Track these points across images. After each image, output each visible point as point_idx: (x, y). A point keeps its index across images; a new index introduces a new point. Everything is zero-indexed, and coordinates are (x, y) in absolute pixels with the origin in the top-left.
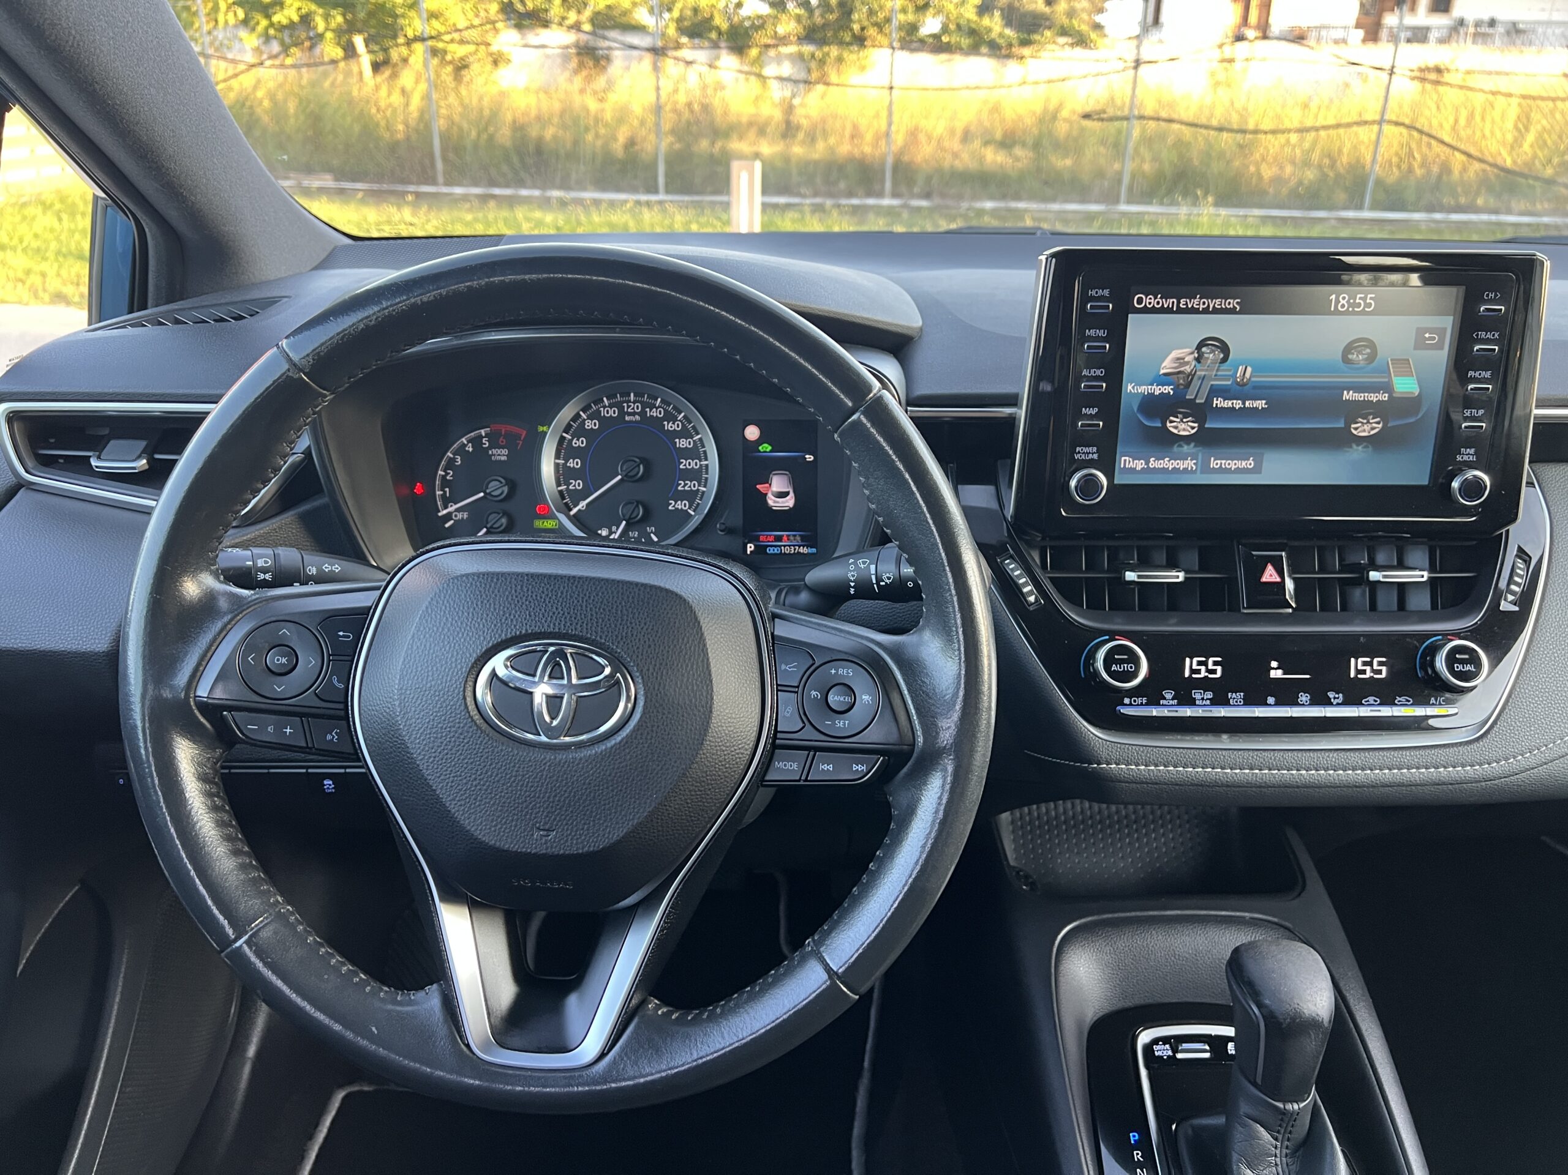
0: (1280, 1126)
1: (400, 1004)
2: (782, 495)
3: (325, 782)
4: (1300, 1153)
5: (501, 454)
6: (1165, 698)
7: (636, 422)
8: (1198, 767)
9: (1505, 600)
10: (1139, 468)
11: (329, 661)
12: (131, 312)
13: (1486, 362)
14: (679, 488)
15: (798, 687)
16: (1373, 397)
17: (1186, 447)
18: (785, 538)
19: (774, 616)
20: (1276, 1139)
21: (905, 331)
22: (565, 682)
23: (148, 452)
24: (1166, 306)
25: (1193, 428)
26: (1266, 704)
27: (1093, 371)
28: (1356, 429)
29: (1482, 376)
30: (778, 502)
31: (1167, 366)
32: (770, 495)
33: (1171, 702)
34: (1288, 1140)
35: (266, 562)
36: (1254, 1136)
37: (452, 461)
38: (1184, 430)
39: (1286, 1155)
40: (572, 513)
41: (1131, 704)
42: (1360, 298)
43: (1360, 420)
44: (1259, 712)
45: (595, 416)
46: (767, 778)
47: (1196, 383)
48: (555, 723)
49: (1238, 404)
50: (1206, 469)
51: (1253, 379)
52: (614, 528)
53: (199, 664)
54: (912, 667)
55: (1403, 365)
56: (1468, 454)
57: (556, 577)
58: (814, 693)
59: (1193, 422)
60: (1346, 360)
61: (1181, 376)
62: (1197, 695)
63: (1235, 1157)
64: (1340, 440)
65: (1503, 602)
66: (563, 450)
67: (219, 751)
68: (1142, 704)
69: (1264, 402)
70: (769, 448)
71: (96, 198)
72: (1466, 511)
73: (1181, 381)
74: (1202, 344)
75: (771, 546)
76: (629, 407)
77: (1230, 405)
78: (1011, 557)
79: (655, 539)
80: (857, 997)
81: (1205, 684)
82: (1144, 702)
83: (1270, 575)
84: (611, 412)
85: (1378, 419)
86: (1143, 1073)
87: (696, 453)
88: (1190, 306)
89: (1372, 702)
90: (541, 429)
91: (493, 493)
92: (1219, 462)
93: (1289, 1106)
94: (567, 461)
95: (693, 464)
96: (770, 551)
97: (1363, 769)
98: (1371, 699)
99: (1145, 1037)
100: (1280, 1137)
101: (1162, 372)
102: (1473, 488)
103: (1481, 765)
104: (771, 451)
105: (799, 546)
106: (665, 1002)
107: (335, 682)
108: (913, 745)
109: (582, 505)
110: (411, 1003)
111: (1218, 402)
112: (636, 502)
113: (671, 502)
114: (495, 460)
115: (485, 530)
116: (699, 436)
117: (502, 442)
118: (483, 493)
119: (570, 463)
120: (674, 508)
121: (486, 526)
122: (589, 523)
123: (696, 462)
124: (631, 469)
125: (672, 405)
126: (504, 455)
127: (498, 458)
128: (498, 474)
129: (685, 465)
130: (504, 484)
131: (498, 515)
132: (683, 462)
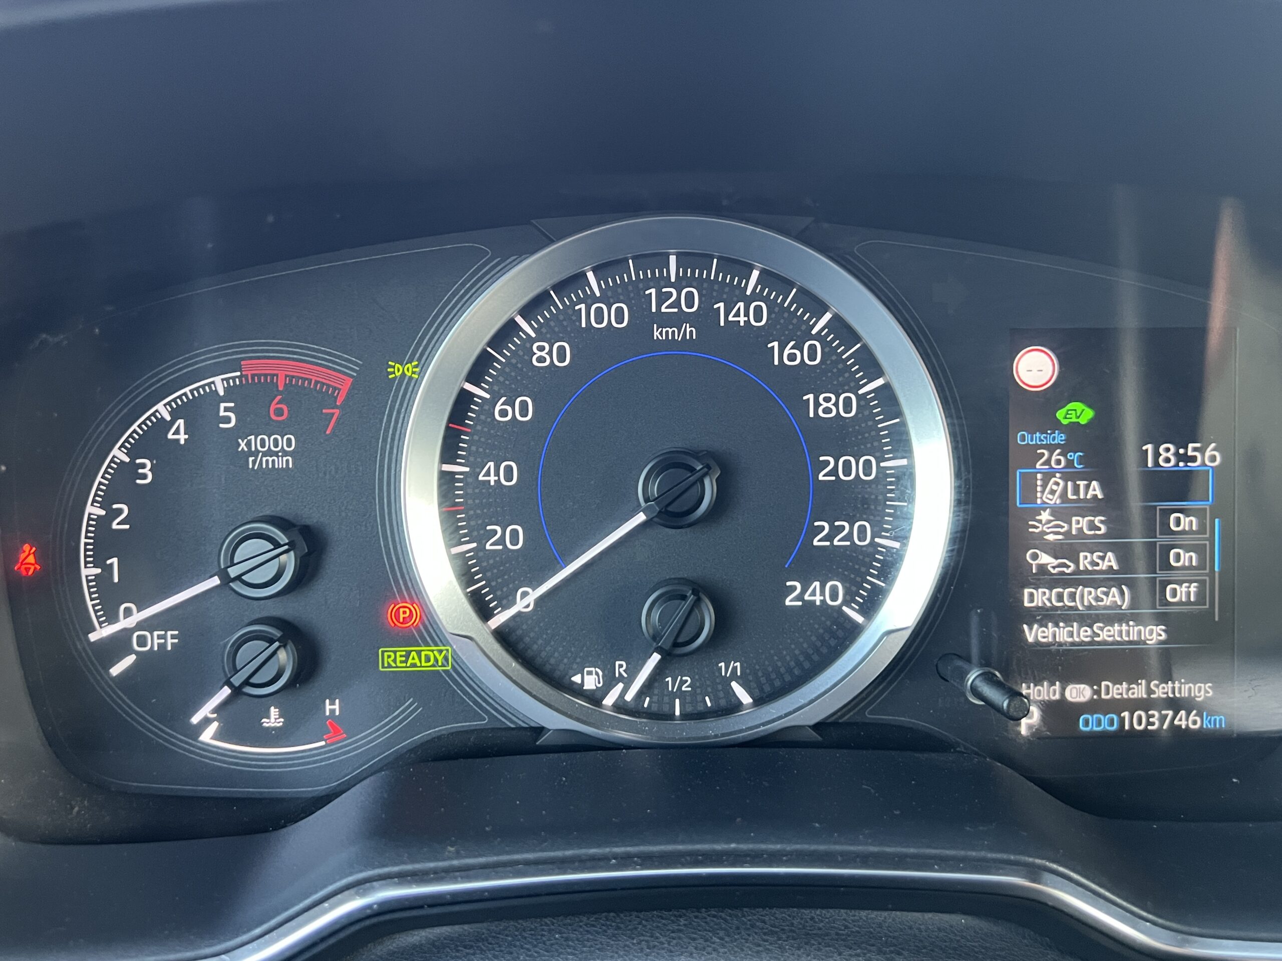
5: (274, 452)
7: (686, 343)
14: (815, 541)
37: (129, 471)
45: (561, 328)
52: (621, 667)
66: (464, 433)
76: (662, 298)
79: (745, 698)
84: (609, 316)
90: (397, 370)
91: (253, 576)
94: (477, 467)
109: (527, 600)
112: (692, 596)
113: (788, 584)
114: (256, 467)
115: (226, 691)
116: (880, 382)
117: (279, 412)
118: (216, 577)
119: (488, 474)
120: (800, 603)
121: (231, 680)
122: (543, 654)
123: (868, 463)
124: (678, 493)
125: (795, 290)
126: (286, 453)
127: (267, 461)
128: (266, 516)
129: (834, 472)
130: (286, 547)
131: (268, 645)
132: (828, 463)
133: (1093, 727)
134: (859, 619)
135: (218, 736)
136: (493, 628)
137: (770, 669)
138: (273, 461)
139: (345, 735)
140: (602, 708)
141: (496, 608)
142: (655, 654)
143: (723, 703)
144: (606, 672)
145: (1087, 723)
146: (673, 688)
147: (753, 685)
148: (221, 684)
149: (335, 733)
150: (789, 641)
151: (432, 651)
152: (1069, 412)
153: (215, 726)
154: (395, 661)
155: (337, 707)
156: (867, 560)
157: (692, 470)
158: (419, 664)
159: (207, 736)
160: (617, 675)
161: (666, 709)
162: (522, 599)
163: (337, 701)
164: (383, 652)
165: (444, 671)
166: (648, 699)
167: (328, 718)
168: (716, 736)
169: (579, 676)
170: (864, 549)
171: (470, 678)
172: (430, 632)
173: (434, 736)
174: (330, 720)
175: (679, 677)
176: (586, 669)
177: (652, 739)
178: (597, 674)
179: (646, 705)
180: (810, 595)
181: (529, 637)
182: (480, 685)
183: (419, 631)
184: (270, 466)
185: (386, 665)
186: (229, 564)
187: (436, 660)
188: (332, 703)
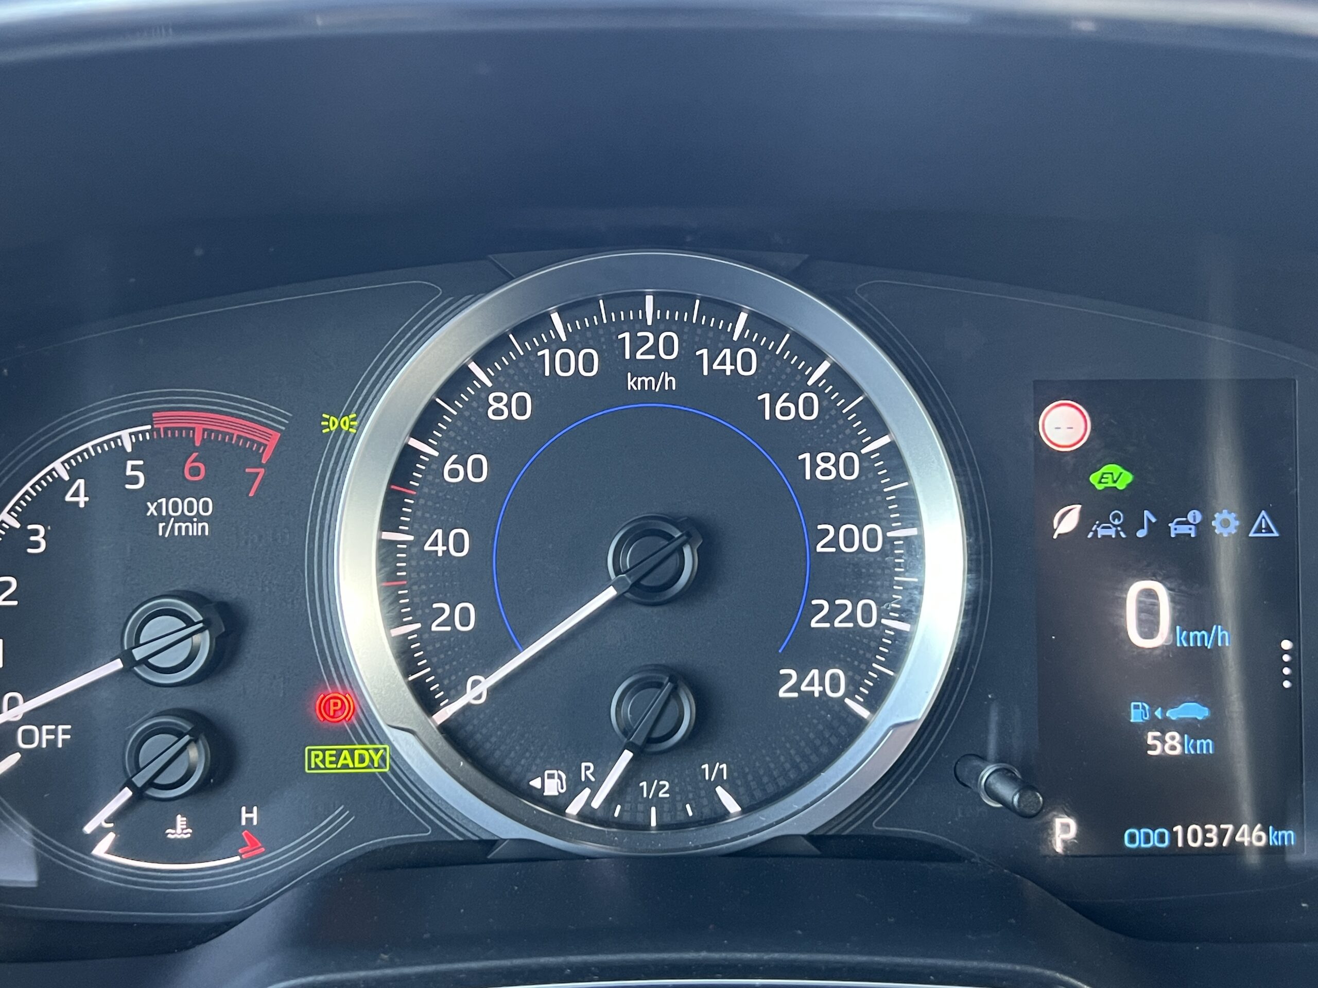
5: (189, 517)
7: (664, 394)
14: (814, 621)
37: (18, 537)
40: (441, 716)
45: (522, 376)
52: (587, 769)
70: (1124, 477)
76: (638, 342)
79: (733, 807)
84: (577, 363)
87: (871, 499)
90: (332, 423)
91: (161, 659)
109: (477, 690)
112: (669, 684)
113: (782, 672)
114: (167, 535)
115: (127, 793)
116: (885, 440)
117: (195, 471)
118: (119, 660)
119: (435, 543)
120: (795, 695)
121: (133, 779)
122: (497, 754)
123: (872, 532)
124: (652, 565)
125: (788, 336)
126: (201, 519)
127: (180, 528)
128: (178, 591)
129: (834, 542)
130: (201, 625)
131: (177, 739)
132: (827, 532)
133: (1139, 843)
134: (864, 713)
135: (115, 849)
136: (439, 723)
137: (761, 772)
138: (187, 527)
139: (263, 849)
140: (565, 816)
141: (442, 699)
142: (626, 751)
143: (707, 812)
144: (571, 775)
145: (1132, 838)
146: (648, 794)
147: (742, 790)
148: (121, 785)
149: (252, 846)
150: (783, 739)
151: (367, 750)
152: (1105, 476)
153: (111, 836)
154: (323, 761)
155: (254, 815)
156: (873, 644)
157: (670, 538)
158: (351, 765)
159: (101, 850)
160: (583, 779)
161: (640, 818)
162: (472, 687)
163: (255, 809)
164: (310, 751)
165: (380, 773)
166: (619, 807)
167: (244, 828)
168: (697, 848)
169: (539, 779)
170: (870, 630)
171: (411, 782)
172: (365, 727)
173: (368, 850)
174: (246, 831)
175: (656, 781)
176: (547, 772)
177: (621, 851)
178: (560, 777)
179: (616, 815)
180: (807, 686)
181: (481, 734)
182: (422, 790)
183: (353, 727)
184: (183, 534)
185: (313, 766)
186: (134, 645)
187: (372, 760)
188: (249, 811)
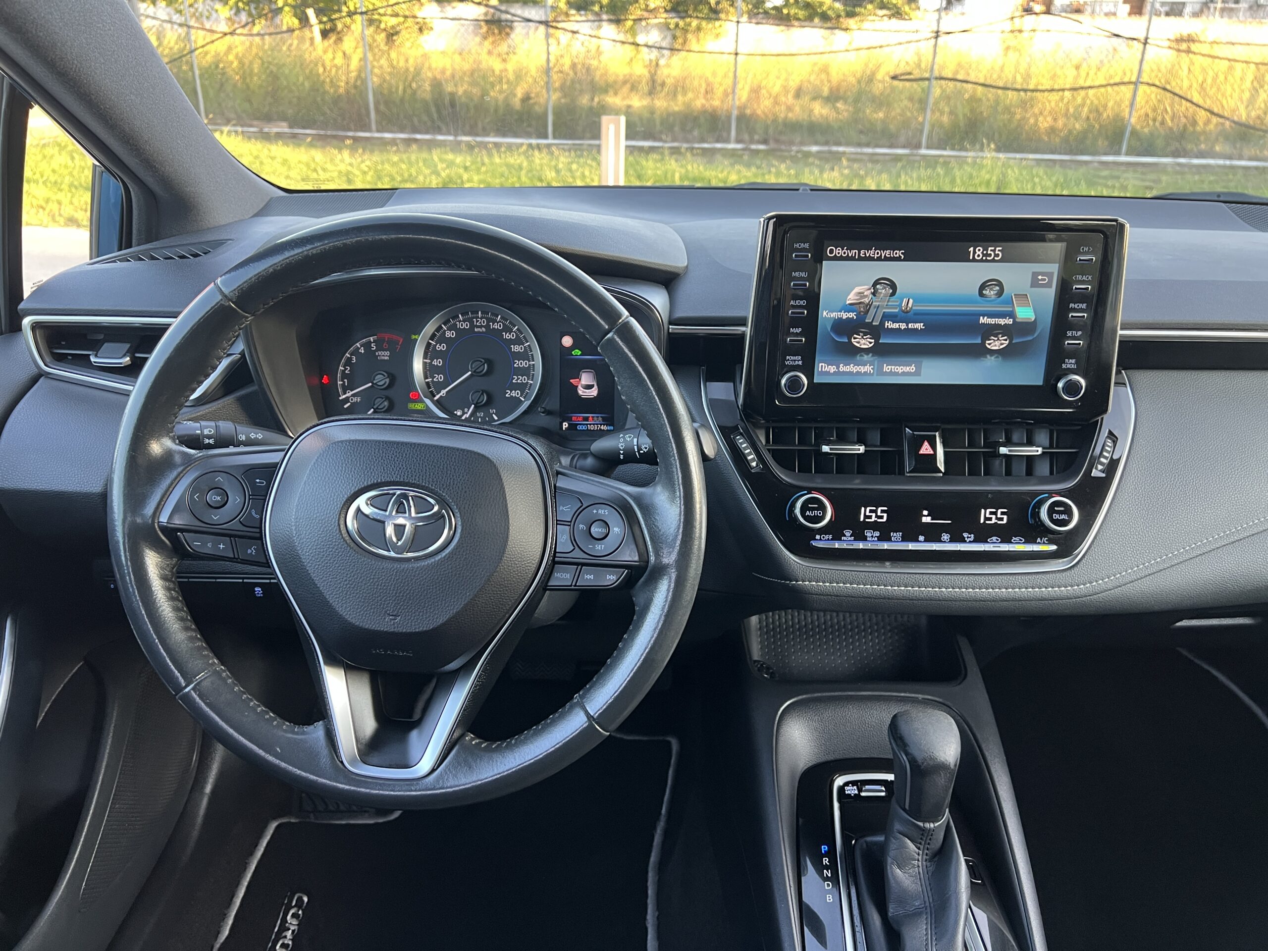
0: (921, 839)
1: (297, 733)
2: (589, 387)
3: (256, 589)
4: (936, 859)
5: (384, 355)
6: (845, 536)
7: (483, 332)
8: (868, 585)
9: (1096, 468)
10: (832, 371)
11: (250, 499)
12: (120, 249)
13: (1082, 297)
14: (514, 381)
15: (571, 522)
16: (1002, 322)
17: (866, 356)
18: (591, 418)
19: (558, 473)
20: (919, 849)
21: (672, 270)
22: (407, 515)
23: (131, 352)
24: (850, 255)
25: (871, 343)
26: (917, 541)
27: (797, 301)
28: (989, 344)
29: (1080, 307)
30: (585, 392)
31: (851, 298)
32: (580, 387)
33: (849, 538)
34: (928, 849)
35: (210, 431)
36: (904, 846)
37: (349, 359)
38: (864, 344)
39: (926, 860)
40: (436, 398)
41: (821, 539)
42: (991, 250)
43: (992, 338)
44: (911, 546)
45: (453, 328)
46: (549, 584)
47: (872, 311)
48: (400, 543)
49: (903, 326)
50: (881, 372)
51: (914, 308)
52: (466, 410)
53: (161, 500)
54: (648, 509)
55: (1023, 297)
56: (1070, 363)
57: (402, 443)
58: (581, 526)
59: (870, 338)
60: (981, 294)
61: (862, 305)
62: (868, 533)
63: (889, 860)
64: (980, 351)
65: (1094, 470)
66: (429, 352)
67: (175, 560)
68: (828, 539)
69: (922, 324)
70: (580, 353)
71: (95, 166)
72: (1068, 404)
73: (862, 309)
74: (876, 283)
75: (581, 424)
76: (477, 321)
77: (897, 326)
78: (741, 434)
79: (496, 418)
80: (608, 734)
81: (875, 526)
82: (830, 538)
83: (926, 449)
85: (1006, 337)
86: (836, 805)
87: (526, 355)
88: (868, 255)
89: (995, 541)
90: (413, 337)
91: (379, 384)
92: (890, 367)
93: (927, 825)
94: (432, 360)
95: (524, 364)
96: (580, 428)
97: (987, 589)
98: (994, 538)
99: (839, 781)
100: (922, 847)
101: (848, 302)
102: (1072, 388)
103: (1072, 586)
104: (580, 355)
105: (601, 425)
106: (478, 736)
107: (253, 513)
108: (648, 562)
109: (443, 392)
110: (304, 733)
111: (889, 325)
113: (507, 391)
114: (380, 359)
115: (372, 410)
116: (528, 343)
117: (386, 346)
118: (371, 383)
119: (434, 362)
120: (510, 396)
122: (448, 406)
123: (526, 362)
125: (508, 321)
126: (387, 356)
127: (383, 358)
128: (382, 370)
130: (387, 377)
131: (382, 399)
132: (517, 362)
134: (522, 400)
141: (435, 394)
152: (576, 352)
157: (482, 362)
165: (424, 409)
166: (472, 418)
169: (456, 412)
170: (525, 383)
171: (430, 411)
182: (433, 412)
186: (373, 380)
